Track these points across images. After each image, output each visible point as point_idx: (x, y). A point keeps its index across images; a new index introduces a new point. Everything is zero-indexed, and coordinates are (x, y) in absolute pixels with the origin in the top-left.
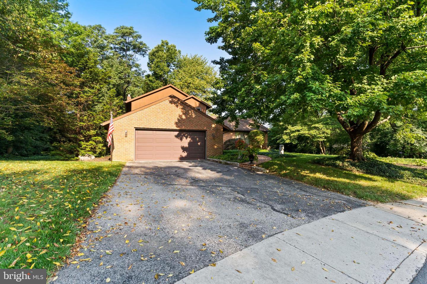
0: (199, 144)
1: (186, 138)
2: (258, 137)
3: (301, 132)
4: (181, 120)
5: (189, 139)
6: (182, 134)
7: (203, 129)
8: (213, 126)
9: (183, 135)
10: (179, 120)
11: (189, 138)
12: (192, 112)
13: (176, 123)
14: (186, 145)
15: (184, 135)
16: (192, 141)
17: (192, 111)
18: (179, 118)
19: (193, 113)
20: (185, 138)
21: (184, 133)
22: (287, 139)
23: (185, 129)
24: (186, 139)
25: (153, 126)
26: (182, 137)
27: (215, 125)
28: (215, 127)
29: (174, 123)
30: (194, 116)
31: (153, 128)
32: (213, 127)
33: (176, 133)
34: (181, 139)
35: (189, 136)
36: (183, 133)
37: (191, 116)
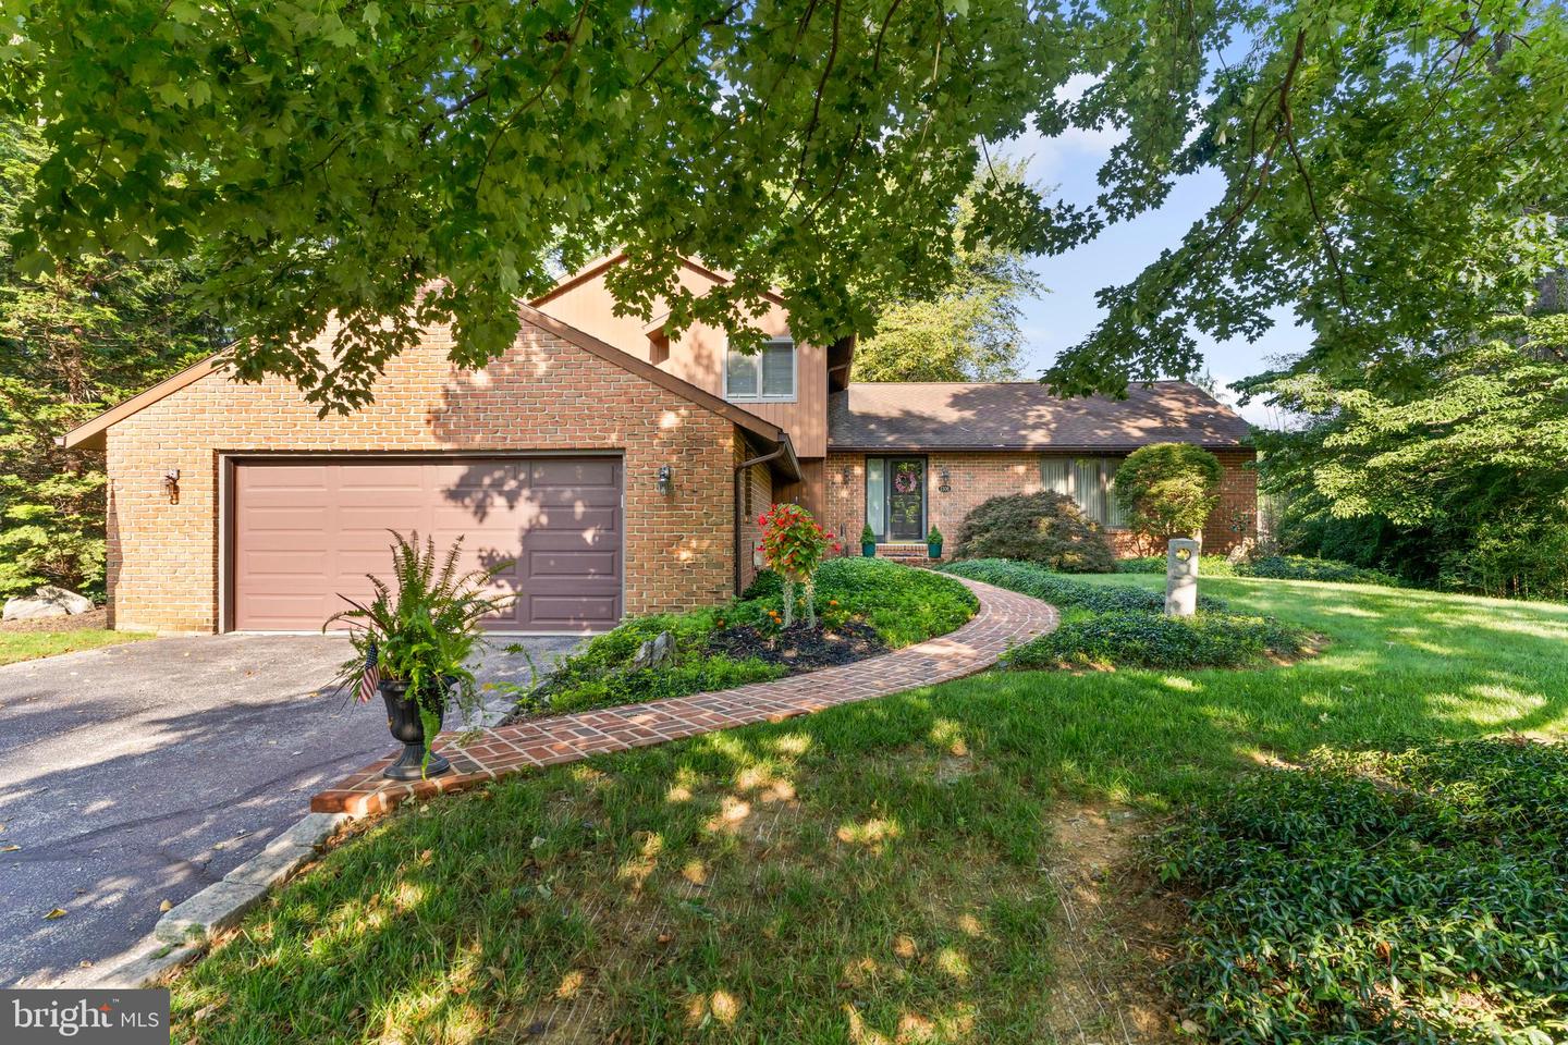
0: (589, 536)
1: (511, 498)
2: (1171, 485)
3: (1463, 438)
4: (465, 396)
5: (527, 511)
6: (487, 481)
7: (597, 444)
8: (669, 420)
9: (491, 485)
10: (455, 396)
11: (530, 499)
12: (527, 345)
13: (435, 417)
14: (510, 546)
15: (497, 485)
16: (544, 520)
17: (532, 336)
18: (453, 386)
19: (535, 347)
20: (500, 502)
21: (498, 474)
22: (1344, 492)
23: (488, 445)
24: (511, 507)
25: (308, 440)
26: (486, 495)
27: (683, 412)
28: (681, 430)
29: (424, 416)
30: (541, 367)
31: (311, 447)
32: (670, 431)
33: (453, 474)
34: (481, 511)
35: (526, 493)
36: (490, 473)
37: (525, 371)
